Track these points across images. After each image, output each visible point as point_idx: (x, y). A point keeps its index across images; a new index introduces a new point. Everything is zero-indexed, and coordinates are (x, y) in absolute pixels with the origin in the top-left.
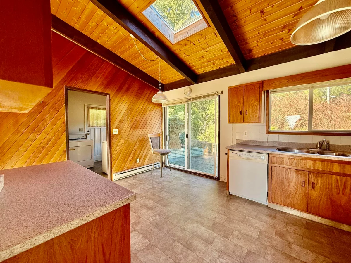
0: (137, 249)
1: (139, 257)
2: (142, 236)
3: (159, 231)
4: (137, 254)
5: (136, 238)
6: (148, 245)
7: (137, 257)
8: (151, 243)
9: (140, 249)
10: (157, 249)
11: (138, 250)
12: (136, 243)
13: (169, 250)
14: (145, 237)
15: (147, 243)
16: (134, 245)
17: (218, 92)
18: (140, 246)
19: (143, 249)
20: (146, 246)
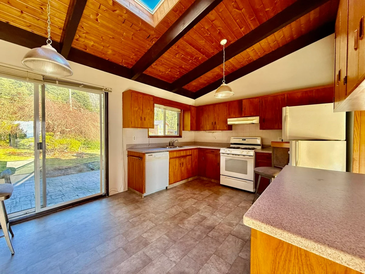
0: (224, 265)
1: (233, 261)
2: (206, 264)
3: (197, 248)
4: (231, 264)
5: (210, 270)
6: (217, 256)
7: (233, 263)
8: (214, 254)
9: (224, 262)
10: (219, 248)
11: (226, 264)
12: (217, 268)
13: (218, 239)
14: (206, 260)
15: (215, 257)
16: (221, 270)
17: (108, 89)
18: (220, 263)
19: (223, 259)
20: (219, 257)
